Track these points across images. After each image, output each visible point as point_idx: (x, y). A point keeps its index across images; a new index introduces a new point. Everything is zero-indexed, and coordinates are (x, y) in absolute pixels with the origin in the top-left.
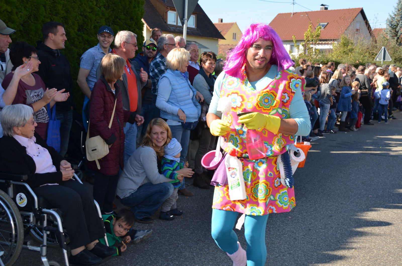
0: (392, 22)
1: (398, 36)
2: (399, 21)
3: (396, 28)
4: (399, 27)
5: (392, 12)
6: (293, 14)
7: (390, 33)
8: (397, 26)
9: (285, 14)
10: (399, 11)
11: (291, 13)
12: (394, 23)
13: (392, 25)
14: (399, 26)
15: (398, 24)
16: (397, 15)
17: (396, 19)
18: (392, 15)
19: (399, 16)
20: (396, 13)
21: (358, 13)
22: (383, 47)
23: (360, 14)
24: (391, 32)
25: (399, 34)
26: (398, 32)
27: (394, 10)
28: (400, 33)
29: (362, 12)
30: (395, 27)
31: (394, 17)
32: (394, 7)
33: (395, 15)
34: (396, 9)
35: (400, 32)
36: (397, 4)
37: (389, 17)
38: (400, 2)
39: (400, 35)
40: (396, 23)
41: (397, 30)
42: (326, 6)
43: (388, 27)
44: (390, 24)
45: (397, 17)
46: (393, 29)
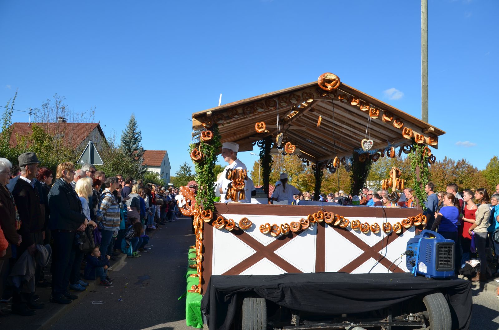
0: (125, 139)
1: (131, 152)
2: (131, 138)
3: (129, 145)
4: (131, 144)
5: (125, 129)
6: (30, 124)
7: (124, 149)
8: (130, 143)
9: (22, 123)
10: (131, 129)
11: (28, 123)
12: (127, 139)
14: (131, 142)
15: (131, 141)
16: (129, 132)
17: (128, 136)
18: (125, 132)
19: (132, 134)
20: (128, 131)
21: (95, 127)
22: (90, 142)
23: (97, 129)
24: (125, 147)
26: (131, 148)
27: (126, 128)
28: (133, 150)
29: (98, 127)
30: (128, 143)
31: (127, 134)
32: (126, 125)
33: (128, 132)
34: (128, 127)
35: (133, 148)
36: (129, 123)
37: (123, 134)
38: (132, 122)
39: (133, 152)
40: (128, 139)
41: (130, 146)
42: (65, 120)
43: (122, 143)
44: (124, 140)
45: (129, 134)
46: (127, 145)
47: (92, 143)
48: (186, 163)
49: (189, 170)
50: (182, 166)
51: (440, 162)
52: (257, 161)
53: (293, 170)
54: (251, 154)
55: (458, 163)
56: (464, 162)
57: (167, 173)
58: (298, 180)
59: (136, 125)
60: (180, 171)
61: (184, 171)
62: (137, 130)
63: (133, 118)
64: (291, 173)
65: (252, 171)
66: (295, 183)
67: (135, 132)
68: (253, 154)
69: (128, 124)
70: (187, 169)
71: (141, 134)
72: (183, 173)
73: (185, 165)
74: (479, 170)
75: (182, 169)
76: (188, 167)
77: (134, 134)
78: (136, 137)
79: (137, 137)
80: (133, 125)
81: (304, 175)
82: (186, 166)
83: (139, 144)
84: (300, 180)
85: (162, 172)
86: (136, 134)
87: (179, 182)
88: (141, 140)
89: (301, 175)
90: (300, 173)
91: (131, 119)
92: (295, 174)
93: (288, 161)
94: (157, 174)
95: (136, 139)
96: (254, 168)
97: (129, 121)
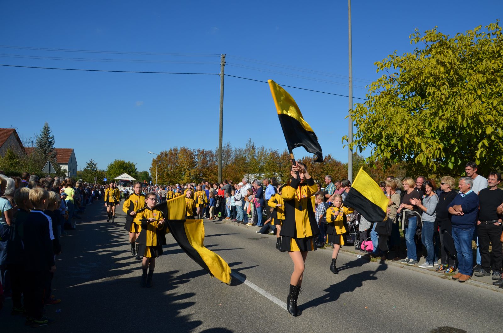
0: (40, 142)
2: (46, 142)
3: (44, 147)
4: (46, 147)
5: (40, 135)
7: (40, 151)
10: (45, 134)
12: (42, 143)
13: (41, 145)
17: (43, 140)
18: (40, 137)
19: (46, 138)
20: (43, 136)
21: (12, 133)
25: (47, 152)
27: (41, 133)
29: (15, 132)
31: (41, 138)
32: (41, 131)
33: (42, 137)
34: (43, 133)
37: (38, 139)
38: (46, 128)
41: (45, 149)
43: (38, 146)
44: (39, 144)
45: (44, 139)
46: (42, 148)
47: (49, 162)
48: (92, 160)
49: (95, 167)
50: (88, 163)
51: (310, 157)
52: (155, 158)
53: (186, 166)
54: (149, 153)
55: (326, 158)
56: (330, 157)
57: (74, 170)
58: (190, 174)
59: (50, 131)
60: (87, 167)
61: (91, 168)
62: (51, 135)
63: (47, 124)
64: (184, 168)
65: (151, 167)
66: (188, 176)
67: (48, 136)
68: (151, 152)
69: (43, 130)
70: (93, 165)
71: (54, 138)
72: (90, 169)
73: (91, 162)
74: (342, 163)
75: (88, 166)
76: (94, 164)
77: (48, 138)
78: (49, 141)
79: (51, 141)
80: (47, 131)
81: (195, 170)
82: (93, 163)
83: (52, 146)
84: (192, 174)
85: (70, 169)
86: (50, 138)
87: (86, 177)
88: (54, 143)
89: (193, 170)
90: (192, 169)
91: (44, 125)
92: (188, 169)
93: (182, 158)
94: (65, 170)
95: (50, 142)
96: (153, 164)
97: (43, 127)
